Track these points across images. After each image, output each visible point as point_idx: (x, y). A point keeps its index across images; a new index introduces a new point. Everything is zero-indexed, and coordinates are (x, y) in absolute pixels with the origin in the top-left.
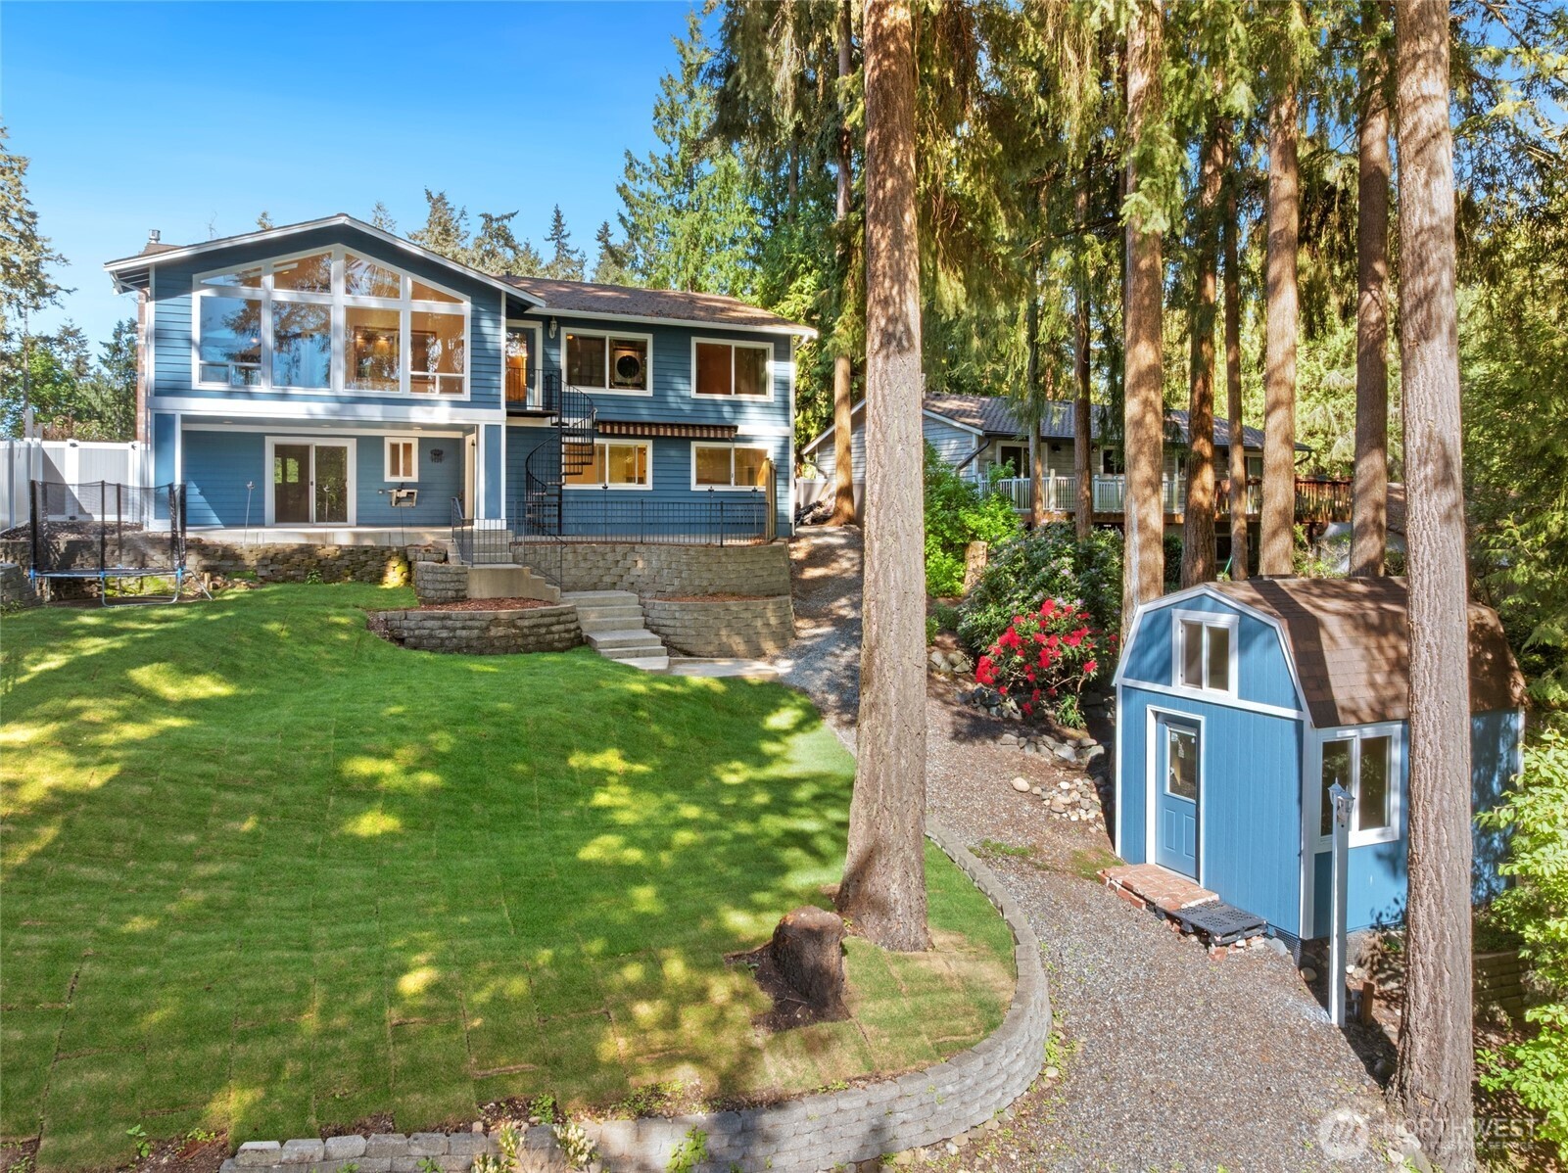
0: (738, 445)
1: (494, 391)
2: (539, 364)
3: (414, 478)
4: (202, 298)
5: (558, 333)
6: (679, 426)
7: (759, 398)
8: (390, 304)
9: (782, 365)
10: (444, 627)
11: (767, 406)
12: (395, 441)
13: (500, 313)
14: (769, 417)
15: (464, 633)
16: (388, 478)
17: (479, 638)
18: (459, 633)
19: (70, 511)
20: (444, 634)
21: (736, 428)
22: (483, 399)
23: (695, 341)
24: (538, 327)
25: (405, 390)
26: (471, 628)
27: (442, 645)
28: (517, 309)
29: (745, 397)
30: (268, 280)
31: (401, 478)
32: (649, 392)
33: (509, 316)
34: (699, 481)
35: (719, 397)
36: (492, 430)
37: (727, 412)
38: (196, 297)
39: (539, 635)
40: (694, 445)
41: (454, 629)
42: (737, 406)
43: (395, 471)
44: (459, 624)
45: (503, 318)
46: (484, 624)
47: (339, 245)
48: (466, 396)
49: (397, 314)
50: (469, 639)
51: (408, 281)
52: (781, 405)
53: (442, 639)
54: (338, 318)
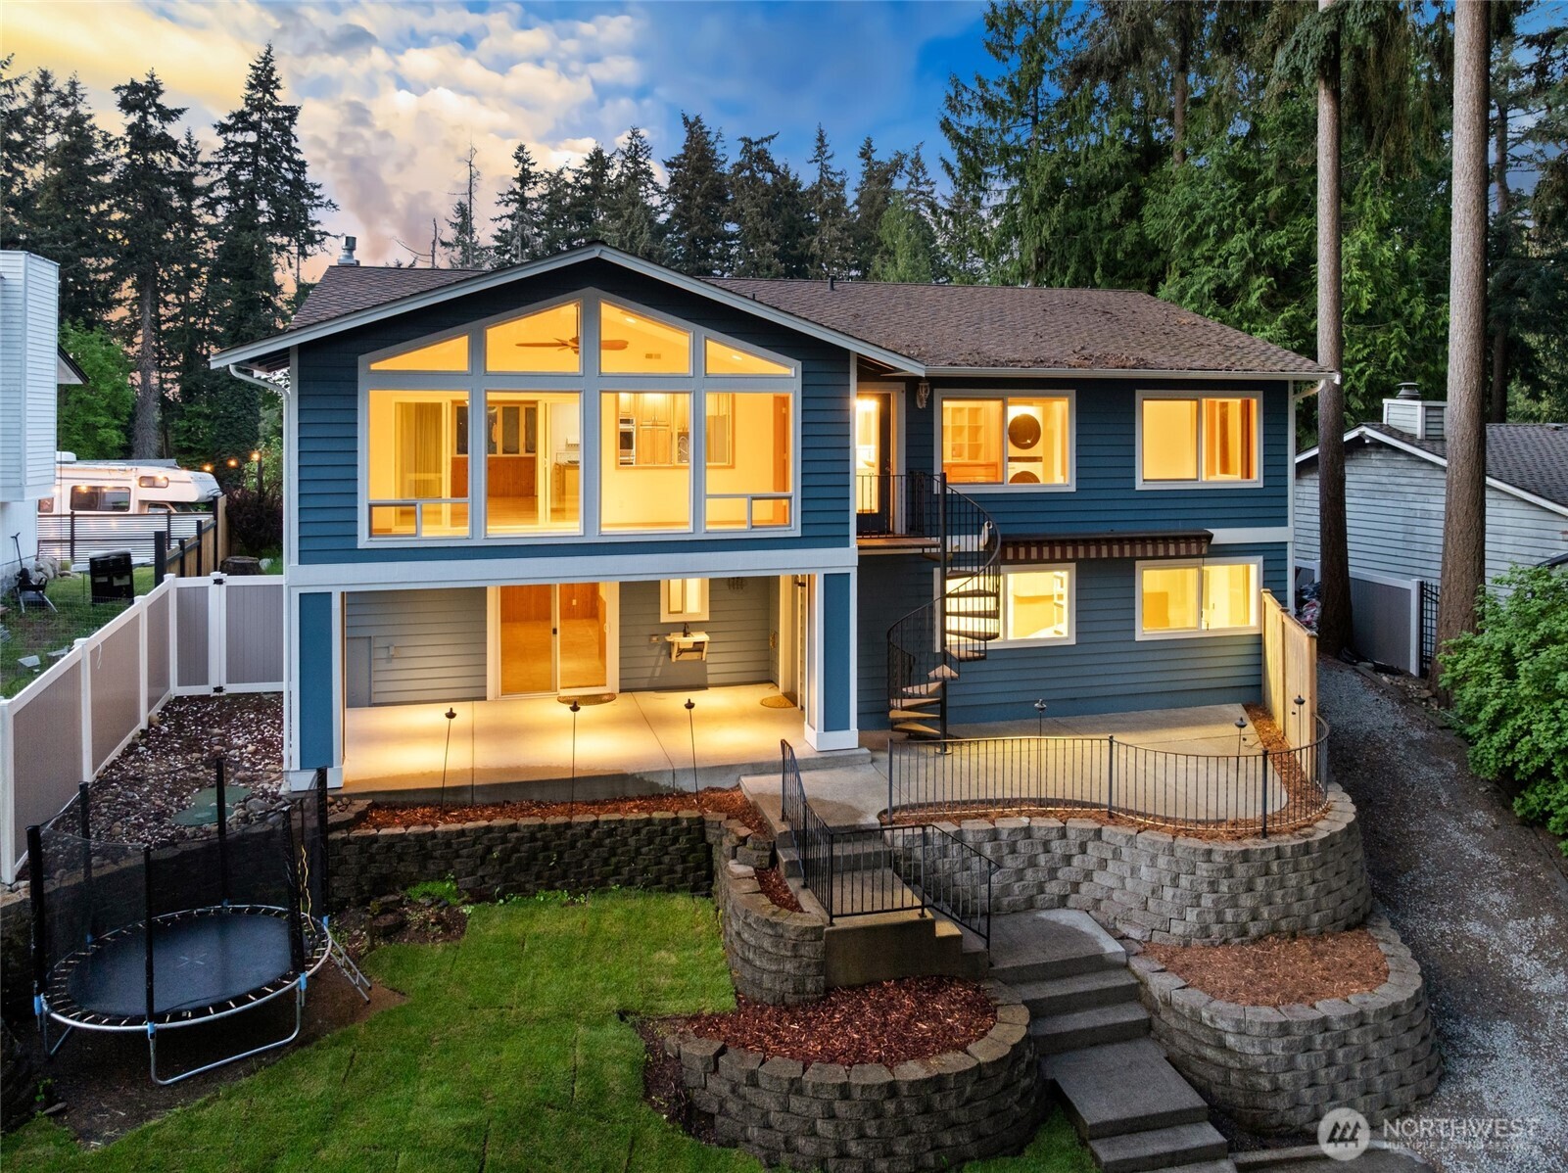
0: (1211, 563)
3: (703, 615)
5: (930, 400)
6: (1121, 541)
7: (1241, 482)
13: (847, 386)
16: (665, 617)
21: (1208, 537)
23: (1141, 395)
24: (897, 391)
31: (684, 617)
32: (1070, 485)
36: (835, 584)
40: (1141, 567)
45: (852, 395)
48: (794, 529)
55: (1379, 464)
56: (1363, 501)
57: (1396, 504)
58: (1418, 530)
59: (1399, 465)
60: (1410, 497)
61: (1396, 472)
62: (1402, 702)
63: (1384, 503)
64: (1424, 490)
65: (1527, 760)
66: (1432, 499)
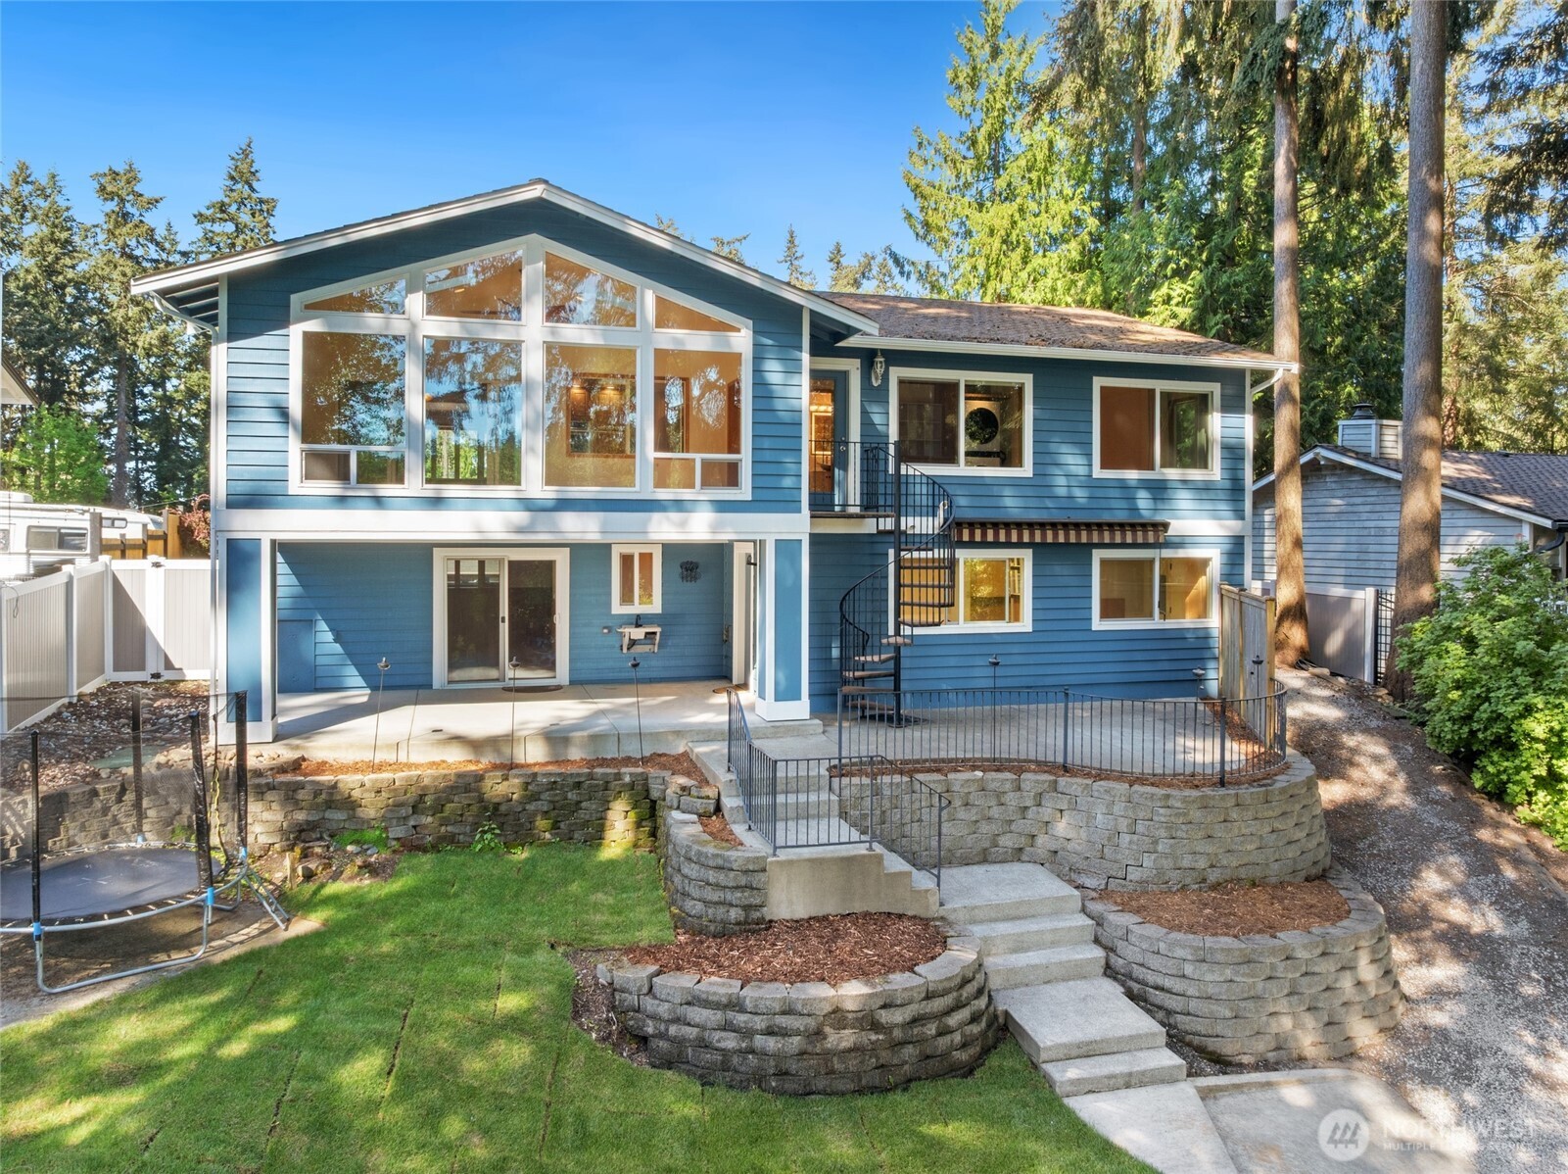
0: (1167, 553)
1: (788, 482)
2: (855, 433)
3: (656, 606)
4: (305, 334)
5: (885, 377)
6: (1077, 526)
7: (1195, 474)
8: (620, 337)
9: (1233, 419)
10: (727, 1027)
11: (1205, 489)
12: (627, 550)
13: (800, 348)
14: (1208, 506)
15: (771, 1044)
16: (617, 608)
17: (802, 1053)
18: (759, 1041)
19: (153, 665)
20: (730, 1042)
21: (1165, 526)
22: (771, 498)
23: (1098, 382)
24: (853, 367)
25: (643, 486)
26: (784, 1033)
27: (725, 1066)
28: (828, 338)
29: (1173, 474)
30: (416, 303)
31: (637, 608)
32: (1026, 470)
33: (814, 353)
34: (1106, 614)
35: (1132, 475)
36: (787, 549)
37: (1143, 501)
38: (296, 332)
39: (921, 1041)
40: (1098, 555)
41: (747, 1033)
42: (1159, 490)
43: (627, 597)
44: (760, 1023)
45: (805, 357)
46: (812, 1023)
47: (535, 238)
48: (744, 492)
49: (632, 352)
50: (778, 1056)
51: (649, 296)
52: (1227, 484)
53: (724, 1051)
54: (533, 364)
55: (1334, 486)
56: (1317, 525)
57: (1351, 525)
58: (1372, 548)
59: (1353, 485)
60: (1364, 516)
61: (1350, 492)
62: (1358, 698)
63: (1338, 524)
64: (1378, 508)
65: (1486, 729)
66: (1386, 516)
